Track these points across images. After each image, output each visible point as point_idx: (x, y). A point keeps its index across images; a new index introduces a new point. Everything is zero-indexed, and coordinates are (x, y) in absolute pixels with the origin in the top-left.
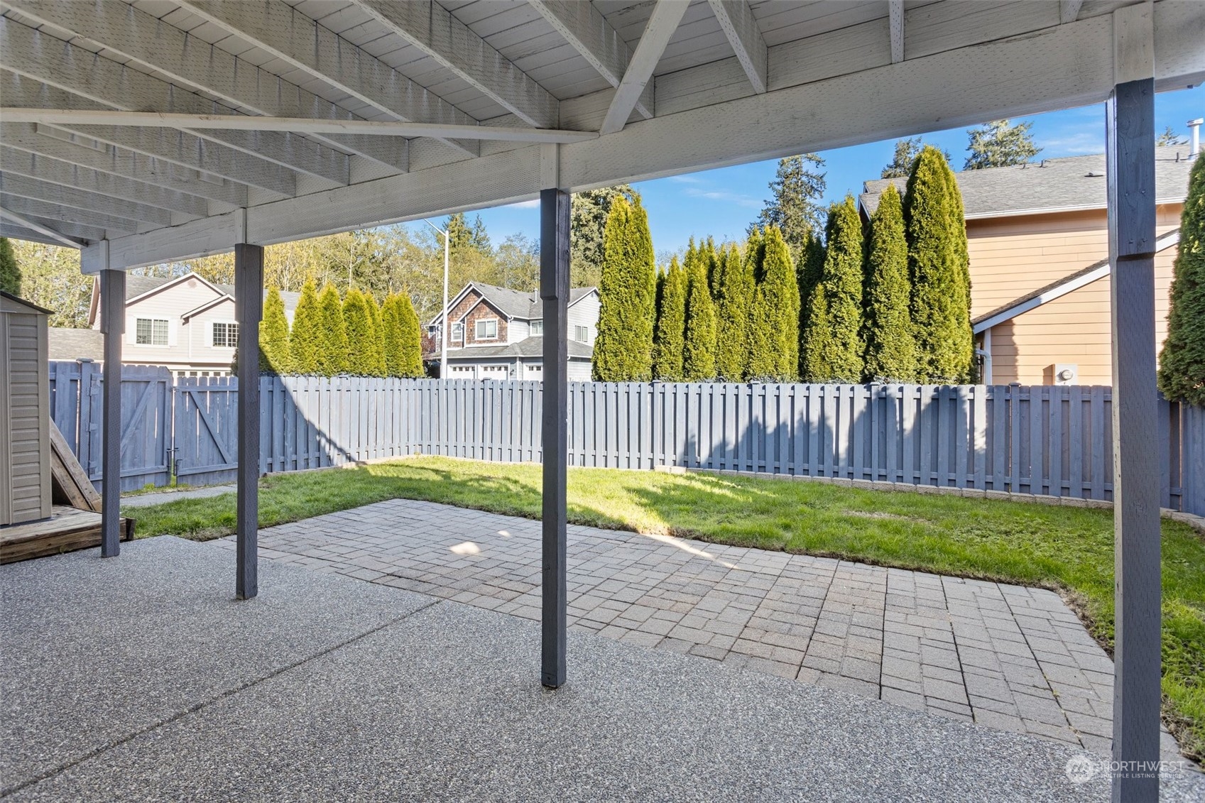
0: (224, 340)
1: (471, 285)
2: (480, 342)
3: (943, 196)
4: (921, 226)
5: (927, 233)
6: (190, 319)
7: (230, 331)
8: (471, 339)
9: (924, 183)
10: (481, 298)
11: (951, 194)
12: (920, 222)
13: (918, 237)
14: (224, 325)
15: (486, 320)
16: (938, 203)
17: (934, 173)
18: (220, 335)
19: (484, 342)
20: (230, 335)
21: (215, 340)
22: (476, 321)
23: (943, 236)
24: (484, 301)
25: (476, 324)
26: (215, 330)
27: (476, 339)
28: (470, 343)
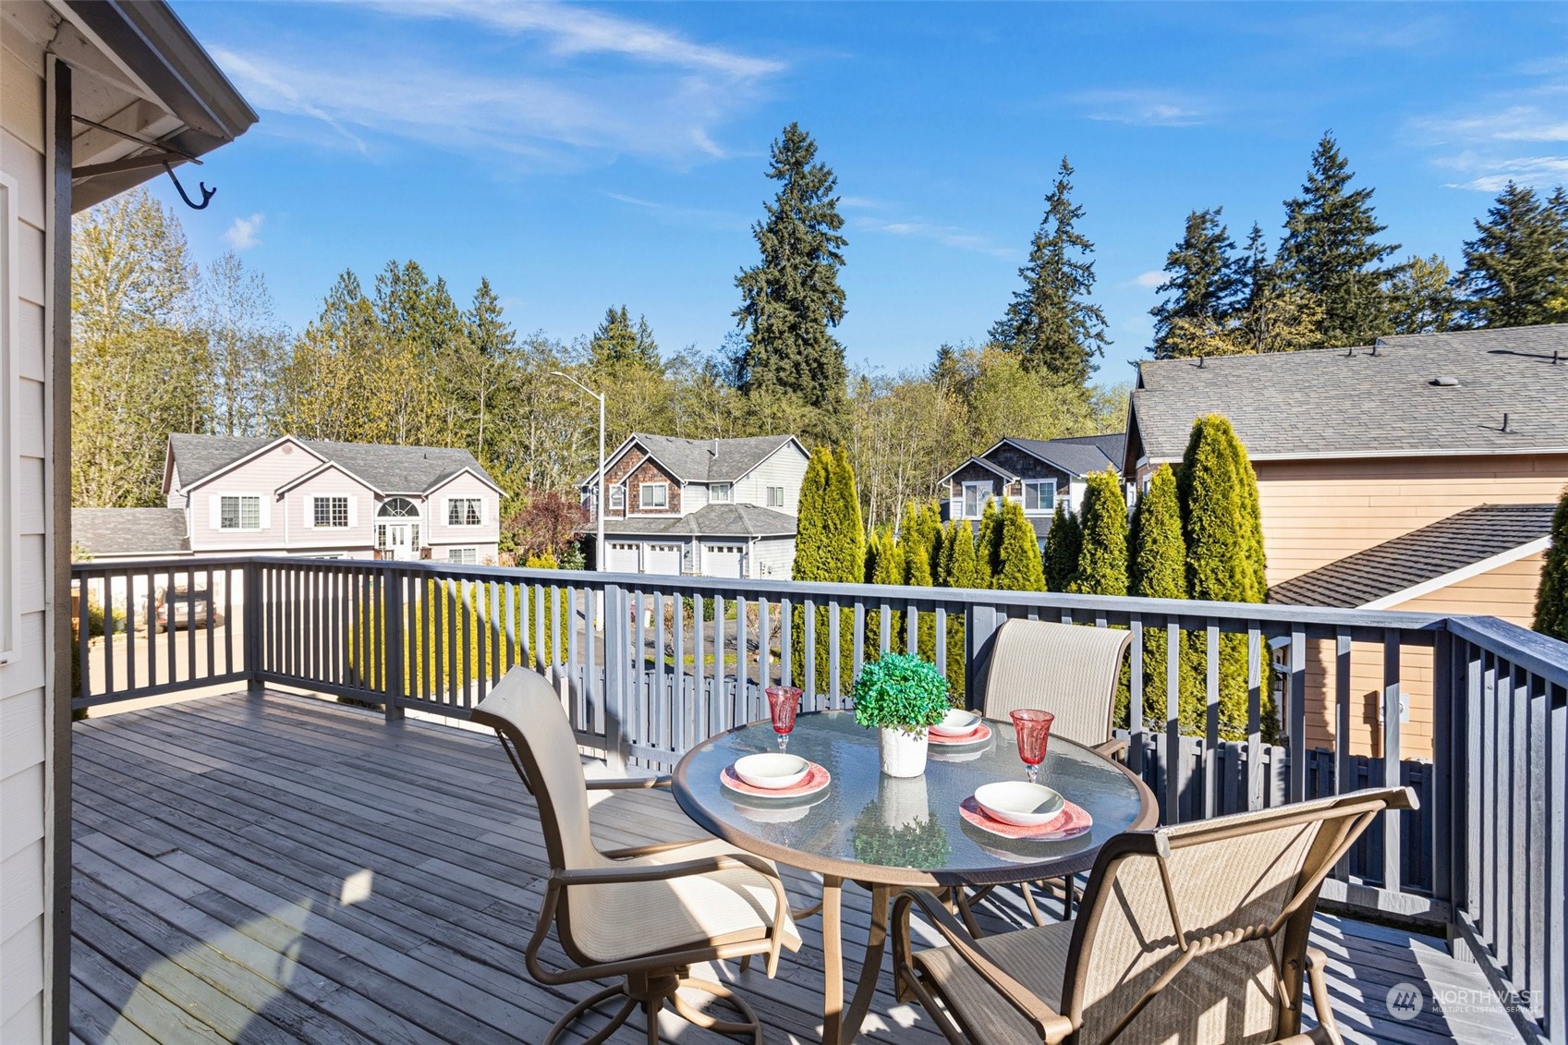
0: (328, 518)
1: (634, 438)
2: (646, 512)
3: (1231, 487)
4: (1202, 525)
5: (1210, 536)
6: (286, 495)
7: (334, 506)
8: (634, 508)
9: (1206, 469)
10: (647, 456)
11: (1241, 481)
12: (1201, 520)
13: (1199, 540)
14: (328, 500)
15: (653, 484)
16: (1225, 497)
17: (1220, 455)
18: (322, 512)
19: (651, 511)
20: (334, 512)
21: (317, 518)
22: (641, 485)
23: (1230, 541)
24: (650, 460)
25: (641, 489)
26: (316, 506)
27: (641, 507)
28: (633, 512)
